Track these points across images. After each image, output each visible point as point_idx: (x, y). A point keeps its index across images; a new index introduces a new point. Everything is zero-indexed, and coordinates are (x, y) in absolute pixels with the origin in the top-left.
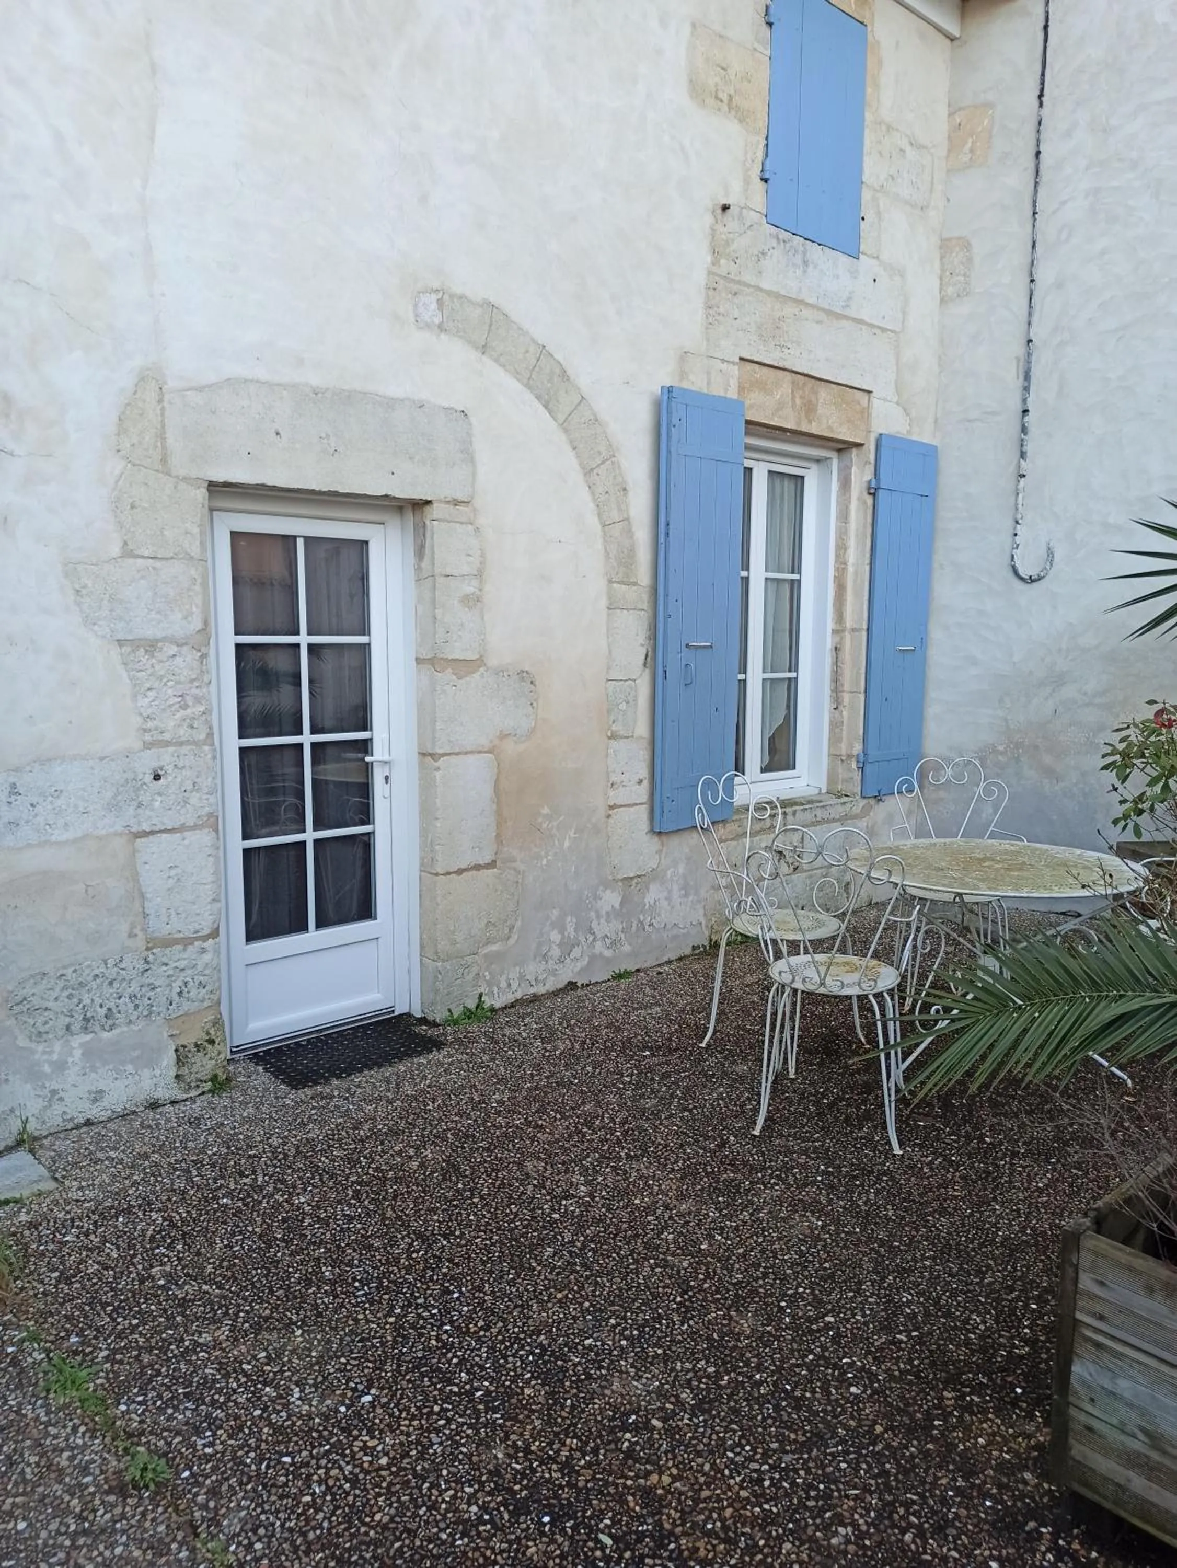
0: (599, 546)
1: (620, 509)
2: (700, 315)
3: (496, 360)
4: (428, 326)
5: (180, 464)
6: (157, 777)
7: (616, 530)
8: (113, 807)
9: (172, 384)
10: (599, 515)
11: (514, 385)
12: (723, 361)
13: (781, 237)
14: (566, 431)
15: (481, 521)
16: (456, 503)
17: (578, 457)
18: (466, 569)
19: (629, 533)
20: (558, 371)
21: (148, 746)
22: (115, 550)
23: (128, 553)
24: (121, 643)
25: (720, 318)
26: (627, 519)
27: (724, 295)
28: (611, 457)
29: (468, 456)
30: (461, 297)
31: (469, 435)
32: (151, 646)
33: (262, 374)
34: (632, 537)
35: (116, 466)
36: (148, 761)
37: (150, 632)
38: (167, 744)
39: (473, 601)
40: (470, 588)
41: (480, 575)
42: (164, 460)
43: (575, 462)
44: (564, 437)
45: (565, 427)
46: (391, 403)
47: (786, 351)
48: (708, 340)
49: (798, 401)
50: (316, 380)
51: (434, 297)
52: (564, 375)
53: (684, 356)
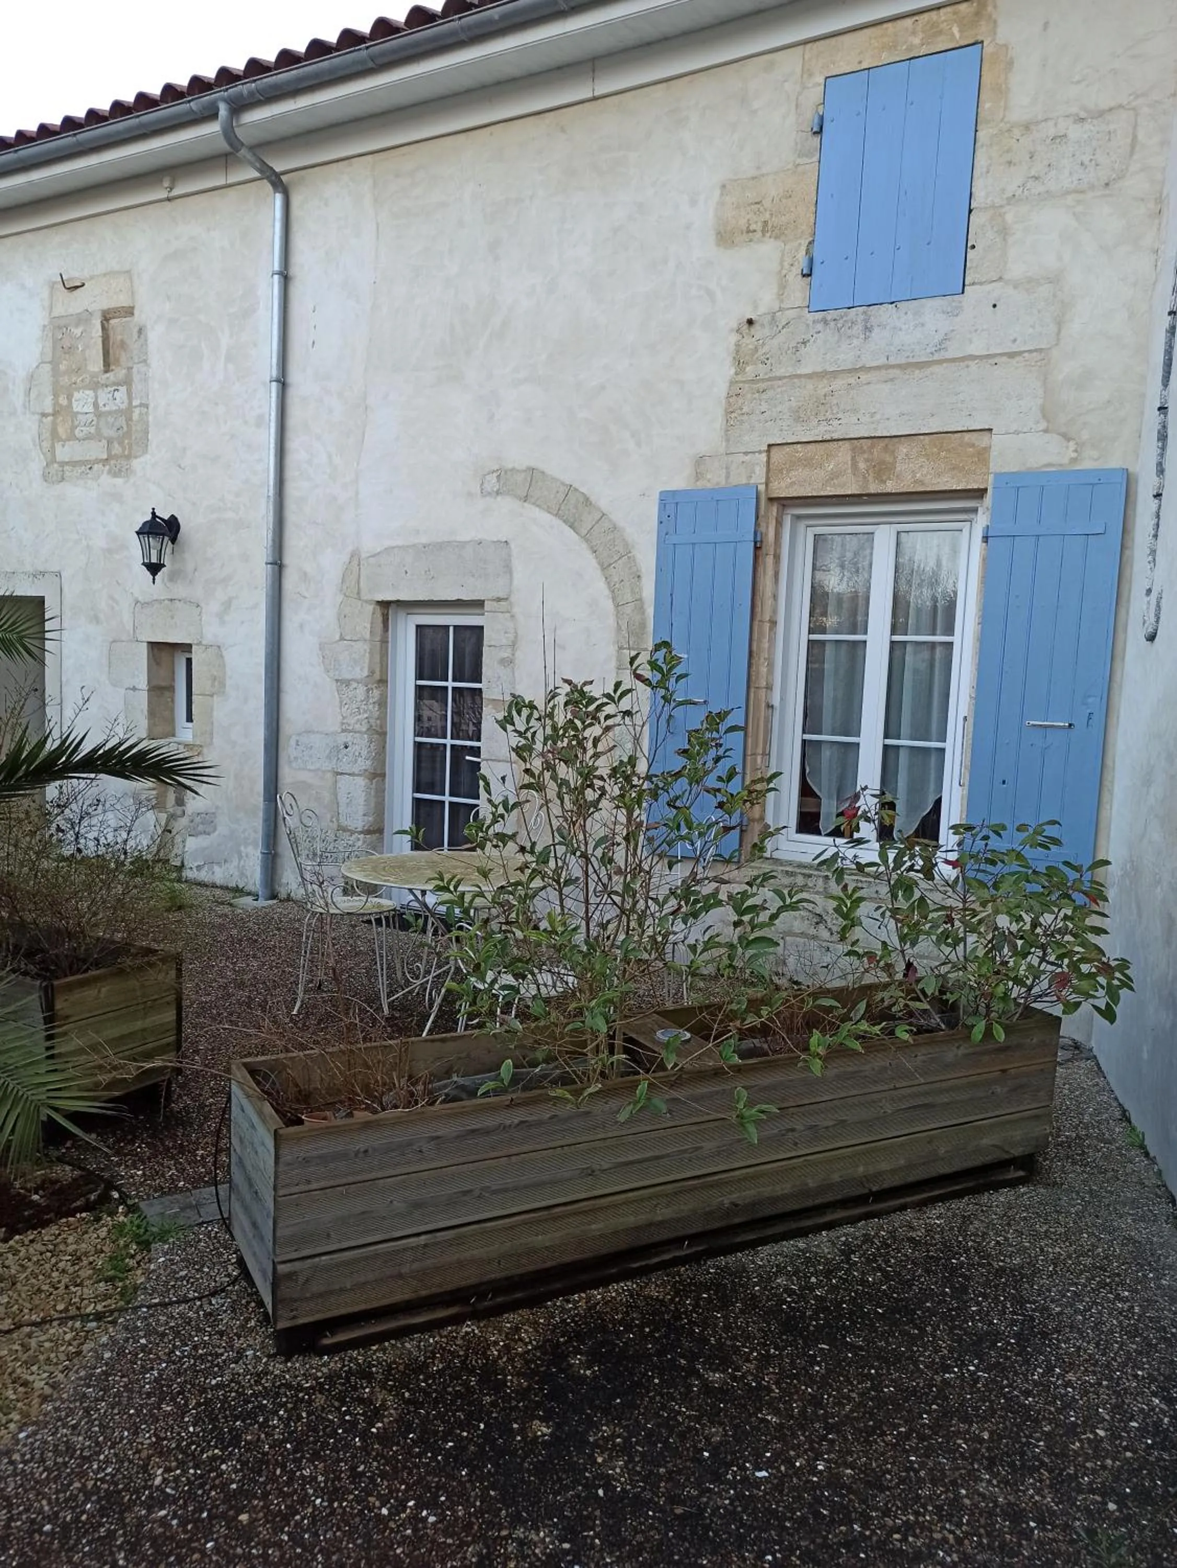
0: (611, 621)
1: (633, 592)
2: (719, 423)
3: (534, 504)
4: (489, 494)
5: (365, 596)
6: (346, 747)
7: (628, 609)
8: (329, 757)
9: (364, 555)
10: (614, 599)
11: (546, 517)
12: (746, 453)
13: (829, 318)
14: (587, 541)
15: (516, 610)
16: (499, 600)
17: (597, 557)
18: (504, 642)
19: (641, 609)
20: (581, 499)
21: (343, 731)
22: (337, 637)
23: (342, 639)
24: (337, 681)
25: (745, 417)
26: (640, 600)
27: (749, 396)
28: (627, 553)
29: (508, 569)
30: (513, 470)
31: (510, 555)
32: (347, 683)
33: (400, 543)
34: (643, 613)
35: (340, 598)
36: (343, 738)
37: (349, 677)
38: (350, 731)
39: (508, 662)
40: (506, 654)
41: (513, 645)
42: (358, 593)
43: (594, 562)
44: (584, 545)
45: (586, 538)
46: (463, 545)
47: (836, 422)
48: (728, 440)
49: (862, 465)
50: (424, 540)
51: (495, 475)
52: (587, 501)
53: (700, 460)
